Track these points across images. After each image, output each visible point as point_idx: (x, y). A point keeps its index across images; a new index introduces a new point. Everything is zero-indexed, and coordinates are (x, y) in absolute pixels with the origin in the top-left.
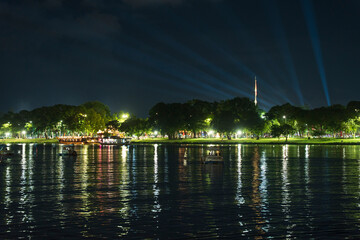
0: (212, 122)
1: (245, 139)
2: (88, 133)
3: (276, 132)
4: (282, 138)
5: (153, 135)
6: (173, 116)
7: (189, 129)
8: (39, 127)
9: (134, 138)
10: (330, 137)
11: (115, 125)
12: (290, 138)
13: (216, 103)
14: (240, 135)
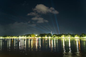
0: (46, 36)
2: (32, 37)
3: (54, 37)
4: (54, 38)
5: (40, 37)
6: (42, 35)
7: (44, 37)
8: (27, 37)
10: (60, 38)
11: (35, 36)
13: (47, 34)
14: (50, 38)
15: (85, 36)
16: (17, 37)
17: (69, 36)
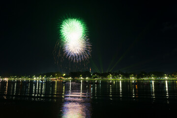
0: (82, 76)
2: (57, 78)
4: (95, 79)
7: (77, 77)
8: (47, 77)
9: (66, 79)
10: (105, 79)
11: (62, 76)
13: (83, 72)
14: (87, 78)
15: (146, 77)
16: (29, 77)
17: (120, 76)
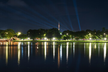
0: (46, 35)
1: (56, 40)
2: (8, 38)
3: (65, 38)
4: (67, 40)
5: (29, 39)
6: (35, 33)
7: (39, 37)
9: (22, 40)
11: (16, 36)
12: (69, 40)
13: (47, 30)
14: (54, 39)
17: (104, 37)
